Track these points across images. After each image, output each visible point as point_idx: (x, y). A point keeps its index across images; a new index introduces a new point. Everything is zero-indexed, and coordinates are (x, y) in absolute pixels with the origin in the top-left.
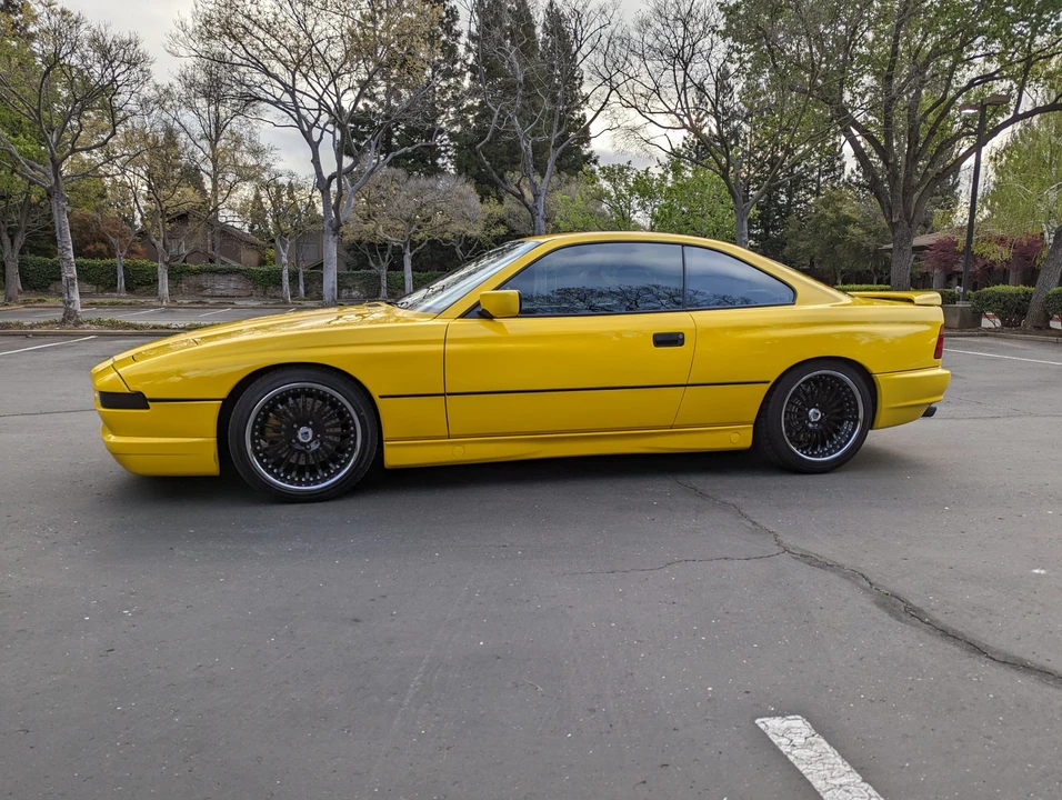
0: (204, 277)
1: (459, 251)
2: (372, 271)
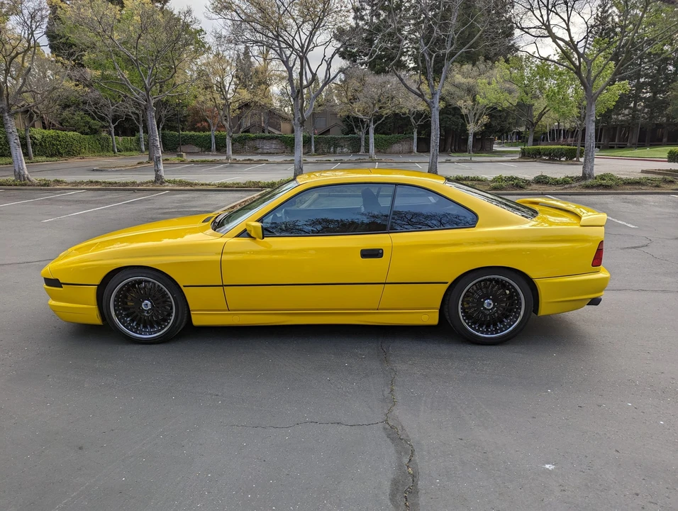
0: (258, 141)
1: (412, 120)
2: (356, 136)
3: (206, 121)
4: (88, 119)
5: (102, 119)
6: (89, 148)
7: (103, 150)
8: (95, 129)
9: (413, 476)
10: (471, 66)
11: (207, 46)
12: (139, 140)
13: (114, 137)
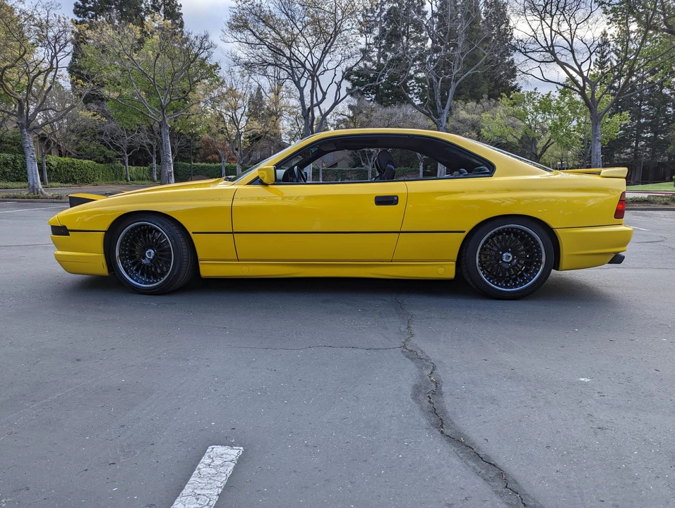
1: (418, 154)
2: (363, 168)
3: (217, 153)
4: (104, 148)
5: (118, 149)
6: (103, 176)
7: (116, 178)
8: (110, 159)
9: (436, 383)
10: (475, 103)
11: (221, 80)
12: (151, 170)
13: (128, 166)
